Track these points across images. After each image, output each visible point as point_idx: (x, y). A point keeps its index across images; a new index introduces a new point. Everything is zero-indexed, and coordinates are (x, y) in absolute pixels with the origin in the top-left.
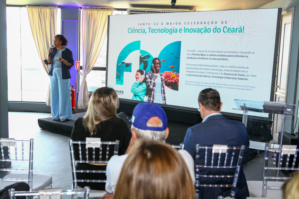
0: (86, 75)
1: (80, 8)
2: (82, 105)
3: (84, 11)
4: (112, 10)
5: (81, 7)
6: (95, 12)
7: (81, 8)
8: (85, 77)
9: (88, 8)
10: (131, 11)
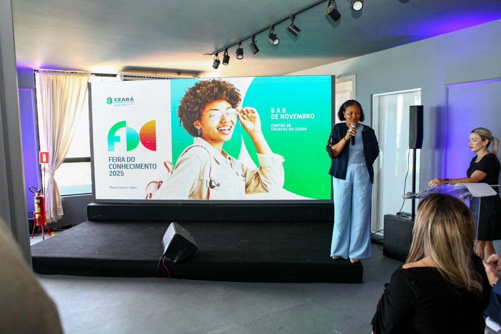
0: (54, 171)
1: (35, 70)
2: (52, 217)
3: (43, 75)
4: (89, 75)
5: (37, 69)
6: (61, 78)
7: (37, 71)
8: (53, 174)
9: (49, 72)
10: (124, 76)
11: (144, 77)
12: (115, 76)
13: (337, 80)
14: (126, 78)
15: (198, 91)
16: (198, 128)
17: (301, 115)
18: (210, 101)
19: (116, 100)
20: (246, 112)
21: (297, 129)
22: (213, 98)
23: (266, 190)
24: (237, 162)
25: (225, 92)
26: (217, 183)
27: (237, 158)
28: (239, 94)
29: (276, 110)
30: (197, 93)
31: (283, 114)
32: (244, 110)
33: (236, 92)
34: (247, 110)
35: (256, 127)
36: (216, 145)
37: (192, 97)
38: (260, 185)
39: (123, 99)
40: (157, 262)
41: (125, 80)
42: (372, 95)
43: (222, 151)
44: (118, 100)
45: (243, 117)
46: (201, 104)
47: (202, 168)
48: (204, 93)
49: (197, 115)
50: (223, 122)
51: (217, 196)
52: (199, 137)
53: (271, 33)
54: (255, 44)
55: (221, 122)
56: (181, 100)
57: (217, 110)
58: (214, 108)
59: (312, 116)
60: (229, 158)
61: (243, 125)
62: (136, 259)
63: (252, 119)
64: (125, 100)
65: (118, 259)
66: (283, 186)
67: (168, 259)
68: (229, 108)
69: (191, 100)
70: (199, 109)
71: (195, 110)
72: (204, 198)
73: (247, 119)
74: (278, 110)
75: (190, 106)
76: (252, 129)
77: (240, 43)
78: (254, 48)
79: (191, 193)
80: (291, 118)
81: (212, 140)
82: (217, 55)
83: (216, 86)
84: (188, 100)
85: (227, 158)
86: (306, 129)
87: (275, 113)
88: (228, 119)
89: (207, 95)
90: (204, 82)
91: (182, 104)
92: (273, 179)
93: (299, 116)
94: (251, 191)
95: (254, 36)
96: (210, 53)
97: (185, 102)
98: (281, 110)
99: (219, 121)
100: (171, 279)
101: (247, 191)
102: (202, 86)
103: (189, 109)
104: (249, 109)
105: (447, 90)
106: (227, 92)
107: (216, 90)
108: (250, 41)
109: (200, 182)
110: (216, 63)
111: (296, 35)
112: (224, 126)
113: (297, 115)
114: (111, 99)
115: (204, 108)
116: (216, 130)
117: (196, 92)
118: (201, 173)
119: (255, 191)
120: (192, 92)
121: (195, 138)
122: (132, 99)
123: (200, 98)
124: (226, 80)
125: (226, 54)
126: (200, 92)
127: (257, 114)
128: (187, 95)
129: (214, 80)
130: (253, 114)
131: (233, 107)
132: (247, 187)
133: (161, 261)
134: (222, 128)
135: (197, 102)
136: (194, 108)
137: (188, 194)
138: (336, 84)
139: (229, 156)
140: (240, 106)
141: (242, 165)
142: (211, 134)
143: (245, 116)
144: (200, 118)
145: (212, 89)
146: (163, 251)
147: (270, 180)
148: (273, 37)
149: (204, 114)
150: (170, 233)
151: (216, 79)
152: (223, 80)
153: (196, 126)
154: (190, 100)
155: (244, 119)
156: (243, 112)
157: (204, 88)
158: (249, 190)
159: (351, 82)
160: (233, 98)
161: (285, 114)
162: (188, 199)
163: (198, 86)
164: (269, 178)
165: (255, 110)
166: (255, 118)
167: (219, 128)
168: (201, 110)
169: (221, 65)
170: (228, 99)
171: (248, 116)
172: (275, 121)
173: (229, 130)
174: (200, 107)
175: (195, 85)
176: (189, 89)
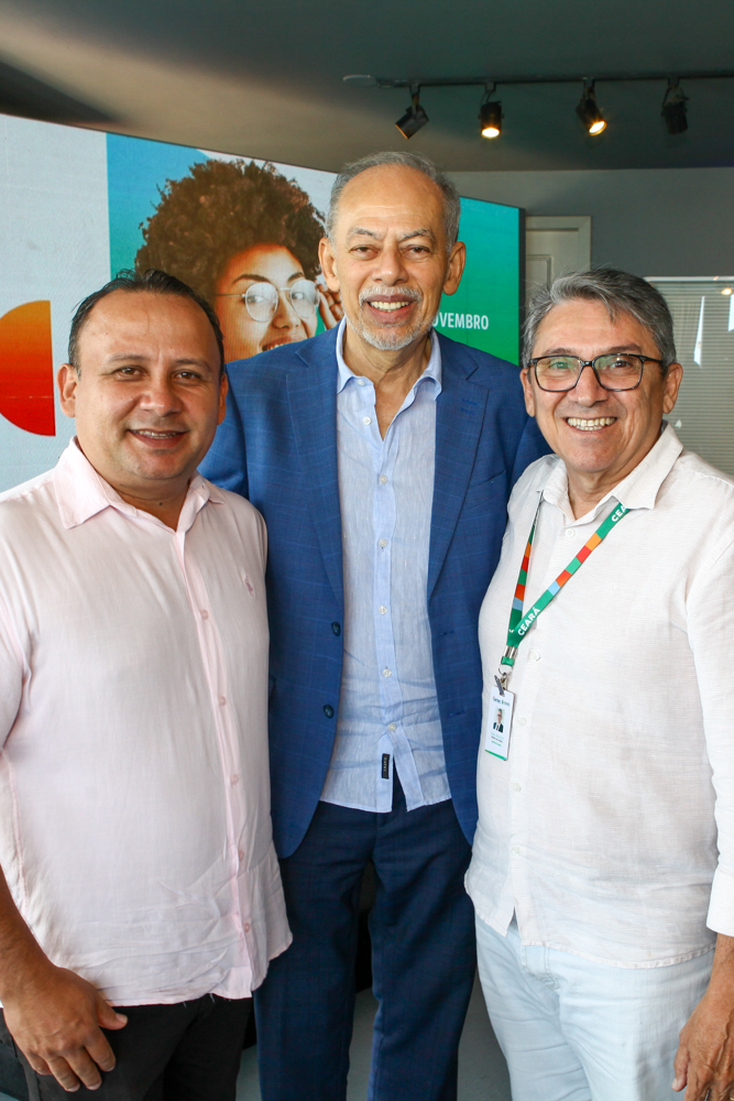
15: (203, 199)
17: (462, 316)
18: (242, 242)
22: (250, 235)
25: (286, 217)
30: (199, 206)
33: (316, 223)
37: (184, 218)
50: (280, 324)
55: (273, 325)
56: (146, 225)
57: (263, 279)
58: (254, 272)
59: (484, 321)
68: (297, 275)
69: (182, 230)
71: (195, 270)
83: (259, 192)
88: (293, 316)
90: (221, 167)
91: (150, 241)
93: (460, 321)
99: (270, 321)
102: (216, 182)
103: (174, 266)
106: (290, 220)
107: (259, 205)
113: (453, 317)
115: (223, 270)
117: (197, 200)
120: (183, 198)
128: (166, 208)
129: (252, 164)
131: (308, 276)
135: (201, 242)
136: (192, 264)
145: (248, 198)
149: (225, 290)
154: (177, 230)
157: (223, 189)
160: (307, 243)
163: (201, 178)
168: (215, 275)
174: (211, 262)
175: (194, 172)
176: (173, 183)
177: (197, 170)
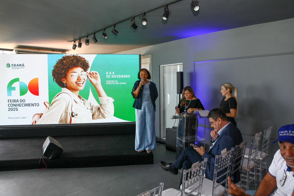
10: (18, 51)
11: (31, 52)
12: (12, 50)
13: (142, 57)
14: (19, 52)
15: (64, 61)
16: (64, 82)
17: (123, 75)
18: (71, 67)
19: (13, 65)
20: (92, 74)
21: (121, 83)
22: (73, 66)
23: (104, 117)
24: (88, 102)
25: (80, 62)
26: (76, 114)
27: (87, 100)
28: (88, 63)
29: (109, 73)
31: (113, 75)
32: (91, 72)
33: (87, 62)
34: (93, 73)
35: (98, 82)
36: (75, 92)
37: (61, 65)
38: (101, 114)
39: (18, 64)
40: (39, 160)
41: (18, 53)
42: (160, 66)
43: (79, 96)
44: (14, 65)
45: (91, 77)
46: (66, 69)
47: (67, 106)
48: (68, 63)
49: (64, 75)
51: (76, 121)
52: (65, 88)
53: (104, 32)
54: (95, 38)
55: (78, 79)
56: (54, 66)
57: (76, 72)
58: (74, 71)
59: (129, 76)
60: (83, 100)
61: (91, 81)
62: (26, 159)
63: (96, 78)
64: (19, 65)
65: (14, 160)
66: (113, 115)
67: (46, 157)
68: (82, 71)
69: (60, 66)
70: (65, 72)
71: (63, 72)
72: (68, 122)
73: (93, 77)
74: (110, 73)
75: (60, 70)
76: (96, 83)
77: (87, 37)
78: (95, 39)
79: (60, 120)
80: (117, 77)
81: (72, 89)
82: (75, 42)
83: (75, 59)
84: (58, 66)
85: (82, 99)
86: (125, 83)
87: (108, 75)
88: (82, 77)
89: (69, 64)
90: (68, 56)
91: (55, 68)
92: (108, 111)
93: (122, 76)
94: (96, 118)
95: (95, 34)
96: (71, 41)
97: (56, 68)
98: (112, 73)
99: (77, 79)
100: (48, 169)
101: (93, 118)
102: (67, 59)
103: (59, 72)
104: (94, 72)
105: (194, 64)
106: (81, 63)
107: (75, 61)
108: (93, 36)
109: (66, 114)
110: (74, 46)
111: (116, 35)
112: (80, 82)
113: (120, 76)
114: (10, 65)
115: (68, 72)
116: (75, 84)
117: (63, 62)
118: (67, 108)
119: (98, 118)
120: (60, 62)
121: (63, 88)
122: (23, 65)
123: (66, 65)
124: (81, 56)
125: (80, 42)
126: (66, 62)
127: (98, 75)
128: (58, 63)
129: (74, 55)
130: (96, 75)
131: (85, 71)
132: (93, 116)
133: (42, 159)
134: (78, 83)
135: (64, 68)
136: (62, 71)
137: (58, 121)
138: (142, 59)
139: (83, 98)
140: (89, 71)
141: (90, 103)
142: (72, 86)
143: (91, 76)
144: (65, 77)
145: (73, 60)
146: (43, 153)
147: (106, 112)
148: (105, 35)
149: (68, 74)
150: (47, 142)
151: (75, 55)
152: (79, 55)
153: (63, 82)
154: (59, 66)
155: (91, 78)
156: (90, 74)
157: (68, 59)
158: (95, 117)
159: (149, 58)
160: (85, 66)
161: (114, 75)
162: (59, 124)
163: (64, 58)
164: (105, 110)
165: (97, 73)
166: (97, 77)
167: (77, 82)
168: (66, 72)
169: (77, 48)
170: (82, 66)
171: (93, 76)
172: (109, 79)
173: (83, 83)
174: (66, 70)
175: (63, 58)
176: (59, 60)
177: (63, 57)
